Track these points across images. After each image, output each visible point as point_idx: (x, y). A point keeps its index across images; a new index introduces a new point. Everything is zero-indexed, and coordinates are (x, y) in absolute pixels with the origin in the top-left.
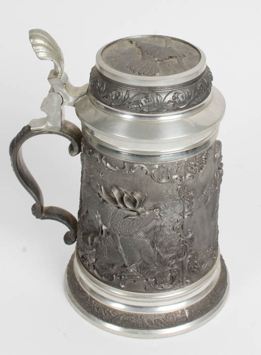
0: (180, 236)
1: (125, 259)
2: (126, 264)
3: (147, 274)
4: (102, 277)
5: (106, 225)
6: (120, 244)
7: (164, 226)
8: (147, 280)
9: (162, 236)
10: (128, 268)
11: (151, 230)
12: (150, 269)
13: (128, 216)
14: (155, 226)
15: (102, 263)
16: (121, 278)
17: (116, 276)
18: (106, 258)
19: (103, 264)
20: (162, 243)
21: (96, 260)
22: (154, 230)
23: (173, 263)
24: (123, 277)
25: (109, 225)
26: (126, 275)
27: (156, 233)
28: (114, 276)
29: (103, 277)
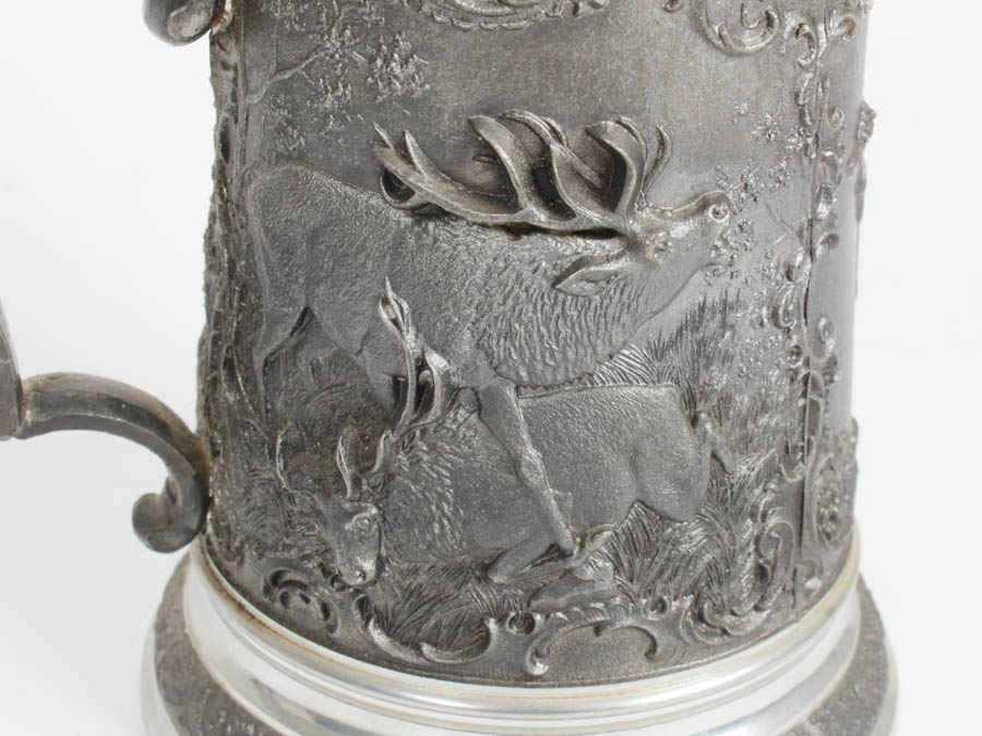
0: (797, 352)
1: (556, 514)
2: (567, 538)
3: (661, 573)
4: (417, 648)
5: (443, 352)
6: (525, 436)
7: (738, 304)
8: (661, 606)
9: (727, 358)
10: (573, 563)
11: (680, 332)
12: (677, 543)
13: (577, 265)
14: (702, 308)
15: (415, 571)
16: (529, 625)
17: (501, 621)
18: (448, 534)
19: (422, 578)
20: (726, 399)
21: (381, 563)
22: (696, 329)
23: (769, 497)
24: (538, 618)
25: (465, 343)
26: (562, 601)
27: (702, 343)
28: (492, 625)
29: (426, 648)
